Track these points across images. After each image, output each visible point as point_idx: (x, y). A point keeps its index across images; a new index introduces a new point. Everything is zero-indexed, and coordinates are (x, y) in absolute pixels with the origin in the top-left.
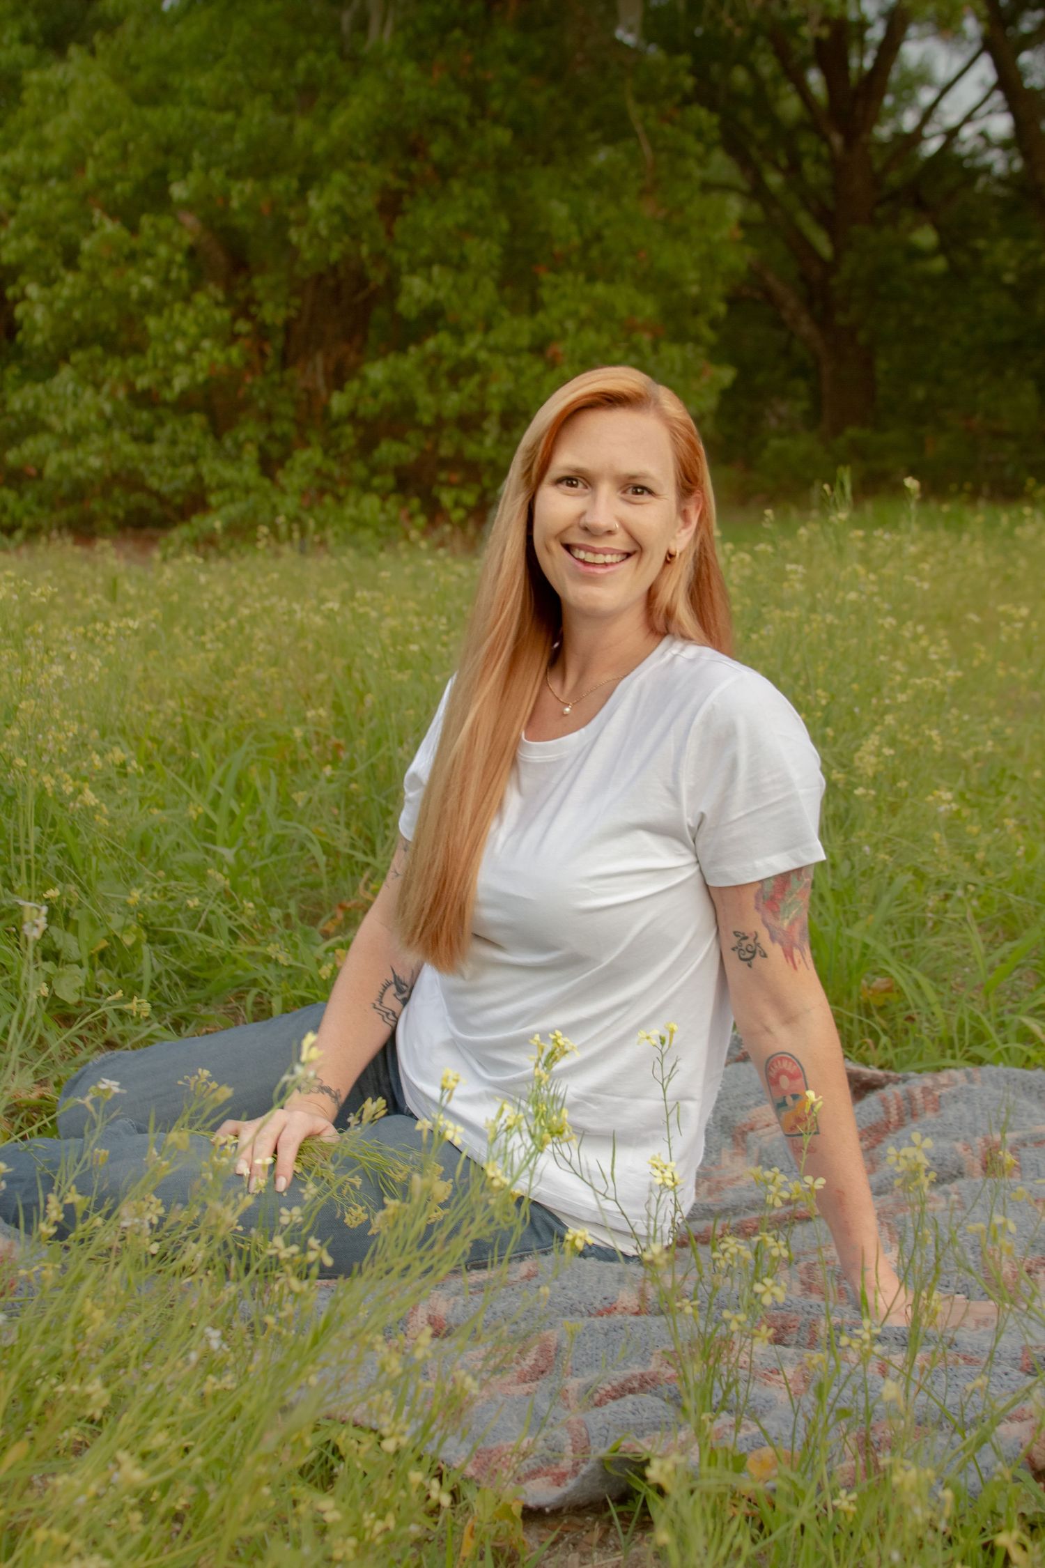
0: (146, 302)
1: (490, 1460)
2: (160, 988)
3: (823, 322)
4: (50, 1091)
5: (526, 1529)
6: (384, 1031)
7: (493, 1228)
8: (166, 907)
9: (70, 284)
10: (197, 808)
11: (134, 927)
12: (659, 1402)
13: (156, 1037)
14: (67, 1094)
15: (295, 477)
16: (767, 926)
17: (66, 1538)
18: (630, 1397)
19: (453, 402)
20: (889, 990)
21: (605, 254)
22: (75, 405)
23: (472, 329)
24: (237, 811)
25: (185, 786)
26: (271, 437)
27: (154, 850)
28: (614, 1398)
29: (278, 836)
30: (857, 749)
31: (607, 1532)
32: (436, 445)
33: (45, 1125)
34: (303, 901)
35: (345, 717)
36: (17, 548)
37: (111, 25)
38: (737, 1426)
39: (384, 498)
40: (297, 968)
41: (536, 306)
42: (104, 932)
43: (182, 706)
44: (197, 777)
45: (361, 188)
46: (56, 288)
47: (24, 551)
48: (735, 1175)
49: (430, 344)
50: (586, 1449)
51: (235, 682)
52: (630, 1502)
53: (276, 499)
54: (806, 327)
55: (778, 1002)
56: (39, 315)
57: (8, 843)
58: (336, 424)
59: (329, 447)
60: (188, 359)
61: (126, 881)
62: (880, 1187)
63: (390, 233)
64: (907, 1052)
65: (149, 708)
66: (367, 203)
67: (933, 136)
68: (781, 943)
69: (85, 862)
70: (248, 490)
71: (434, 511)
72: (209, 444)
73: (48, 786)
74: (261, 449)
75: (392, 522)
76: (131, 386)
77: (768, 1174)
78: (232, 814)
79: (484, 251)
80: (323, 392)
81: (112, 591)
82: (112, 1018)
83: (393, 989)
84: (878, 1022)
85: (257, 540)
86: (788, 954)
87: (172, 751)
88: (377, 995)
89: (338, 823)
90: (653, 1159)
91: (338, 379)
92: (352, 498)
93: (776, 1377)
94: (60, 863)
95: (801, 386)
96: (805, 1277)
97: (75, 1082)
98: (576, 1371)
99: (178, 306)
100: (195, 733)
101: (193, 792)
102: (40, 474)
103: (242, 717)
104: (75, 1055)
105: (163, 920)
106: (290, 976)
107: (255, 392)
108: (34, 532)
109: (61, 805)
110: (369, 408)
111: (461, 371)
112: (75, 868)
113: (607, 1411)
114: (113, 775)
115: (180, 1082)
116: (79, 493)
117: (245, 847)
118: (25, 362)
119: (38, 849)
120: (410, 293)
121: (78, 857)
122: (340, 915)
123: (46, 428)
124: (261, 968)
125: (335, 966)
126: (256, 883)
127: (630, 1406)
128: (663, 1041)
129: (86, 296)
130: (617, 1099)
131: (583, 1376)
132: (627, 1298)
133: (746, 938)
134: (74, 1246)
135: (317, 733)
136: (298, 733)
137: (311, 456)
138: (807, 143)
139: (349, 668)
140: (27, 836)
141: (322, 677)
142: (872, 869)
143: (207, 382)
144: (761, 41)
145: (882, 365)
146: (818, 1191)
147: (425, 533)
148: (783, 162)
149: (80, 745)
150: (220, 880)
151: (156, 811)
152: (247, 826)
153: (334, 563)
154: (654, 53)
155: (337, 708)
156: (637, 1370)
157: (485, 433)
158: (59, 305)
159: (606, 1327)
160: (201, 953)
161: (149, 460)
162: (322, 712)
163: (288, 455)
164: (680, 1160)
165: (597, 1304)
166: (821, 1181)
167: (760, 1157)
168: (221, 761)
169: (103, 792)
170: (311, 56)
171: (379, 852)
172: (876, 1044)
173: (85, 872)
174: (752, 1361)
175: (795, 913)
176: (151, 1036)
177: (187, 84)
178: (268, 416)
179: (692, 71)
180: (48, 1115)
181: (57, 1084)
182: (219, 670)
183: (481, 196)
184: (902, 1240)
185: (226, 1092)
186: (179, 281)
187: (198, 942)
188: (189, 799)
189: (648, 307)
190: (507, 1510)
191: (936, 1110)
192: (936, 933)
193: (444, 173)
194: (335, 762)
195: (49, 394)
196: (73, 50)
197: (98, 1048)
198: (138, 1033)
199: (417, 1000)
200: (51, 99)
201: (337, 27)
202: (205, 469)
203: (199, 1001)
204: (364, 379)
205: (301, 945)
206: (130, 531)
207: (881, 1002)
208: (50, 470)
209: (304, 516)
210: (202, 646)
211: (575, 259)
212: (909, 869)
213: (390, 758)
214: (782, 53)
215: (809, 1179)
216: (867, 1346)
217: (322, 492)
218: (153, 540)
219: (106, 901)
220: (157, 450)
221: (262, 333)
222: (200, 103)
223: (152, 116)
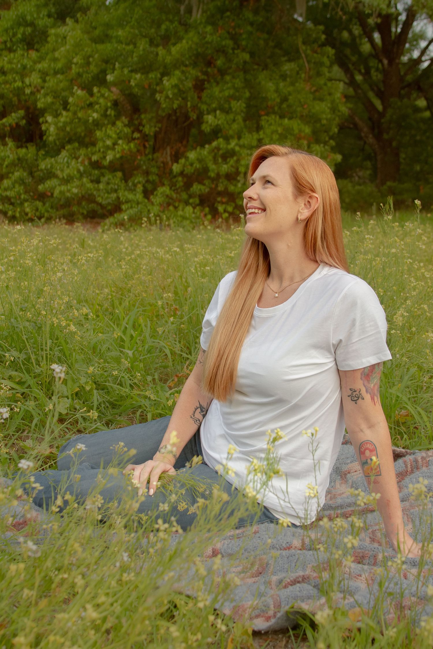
0: (97, 124)
1: (239, 610)
2: (101, 408)
3: (378, 137)
4: (54, 450)
5: (254, 639)
6: (195, 428)
7: (248, 513)
8: (104, 374)
9: (65, 116)
10: (118, 333)
11: (90, 382)
12: (310, 587)
13: (99, 429)
14: (62, 452)
15: (158, 199)
16: (365, 386)
17: (62, 640)
18: (298, 585)
19: (225, 168)
20: (407, 415)
21: (289, 106)
22: (68, 167)
23: (232, 137)
24: (134, 335)
25: (112, 324)
26: (148, 181)
27: (99, 351)
28: (291, 585)
29: (151, 346)
30: (395, 314)
31: (287, 642)
32: (217, 186)
33: (52, 464)
34: (161, 373)
35: (179, 297)
36: (43, 225)
37: (85, 10)
38: (344, 598)
39: (194, 208)
40: (158, 401)
41: (259, 128)
42: (77, 384)
43: (111, 291)
44: (117, 321)
45: (187, 78)
46: (60, 118)
47: (46, 226)
48: (342, 492)
49: (215, 144)
50: (279, 606)
51: (134, 282)
52: (298, 630)
53: (150, 207)
54: (371, 140)
55: (367, 419)
56: (52, 129)
57: (38, 346)
58: (175, 177)
59: (172, 186)
60: (113, 149)
61: (88, 363)
62: (403, 499)
63: (200, 98)
64: (415, 442)
65: (97, 291)
66: (189, 84)
67: (426, 60)
68: (370, 394)
69: (71, 355)
70: (138, 203)
71: (215, 214)
72: (123, 185)
73: (55, 322)
74: (144, 186)
75: (198, 218)
76: (90, 159)
77: (357, 492)
78: (132, 337)
79: (238, 106)
80: (170, 163)
81: (82, 244)
82: (81, 420)
83: (199, 410)
84: (403, 429)
85: (142, 224)
86: (373, 399)
87: (107, 310)
88: (192, 412)
89: (176, 341)
90: (309, 484)
91: (176, 158)
92: (180, 208)
93: (360, 578)
94: (60, 355)
95: (368, 164)
96: (371, 536)
97: (65, 447)
98: (274, 573)
99: (109, 126)
100: (117, 302)
101: (115, 327)
102: (52, 194)
103: (136, 296)
104: (65, 436)
105: (102, 380)
106: (155, 404)
107: (142, 163)
108: (49, 219)
109: (61, 331)
110: (189, 170)
111: (227, 156)
112: (66, 357)
113: (288, 591)
114: (83, 319)
115: (111, 448)
116: (68, 203)
117: (137, 350)
118: (47, 149)
119: (51, 349)
120: (207, 122)
121: (67, 353)
122: (176, 380)
123: (55, 176)
124: (143, 401)
125: (174, 400)
126: (141, 365)
127: (298, 589)
128: (312, 435)
129: (71, 122)
130: (295, 459)
131: (278, 575)
132: (297, 543)
133: (355, 391)
134: (66, 516)
135: (167, 303)
136: (160, 303)
137: (165, 190)
138: (373, 63)
139: (181, 277)
140: (46, 344)
141: (169, 280)
142: (401, 364)
143: (121, 157)
144: (354, 20)
145: (403, 155)
146: (377, 500)
147: (211, 222)
148: (363, 71)
149: (69, 306)
150: (126, 363)
151: (100, 335)
152: (138, 341)
153: (174, 233)
154: (310, 24)
155: (176, 293)
156: (301, 573)
157: (239, 181)
158: (61, 124)
159: (288, 555)
160: (118, 394)
161: (98, 190)
162: (170, 294)
163: (155, 189)
164: (320, 485)
165: (284, 545)
166: (379, 495)
167: (352, 484)
168: (127, 315)
169: (77, 326)
170: (167, 23)
171: (193, 354)
172: (402, 438)
173: (70, 359)
174: (350, 571)
175: (375, 382)
176: (96, 428)
177: (115, 34)
178: (147, 173)
179: (324, 32)
180: (53, 460)
181: (57, 447)
182: (128, 276)
183: (238, 83)
184: (413, 522)
185: (133, 452)
186: (110, 115)
187: (117, 389)
188: (114, 330)
189: (307, 130)
190: (246, 632)
191: (427, 467)
192: (427, 392)
193: (222, 73)
194: (175, 315)
195: (56, 162)
196: (68, 20)
197: (74, 433)
198: (91, 427)
199: (209, 416)
200: (60, 40)
201: (179, 11)
202: (120, 195)
203: (117, 414)
204: (187, 158)
205: (160, 391)
206: (89, 219)
207: (403, 421)
208: (56, 193)
209: (161, 214)
210: (120, 267)
211: (276, 108)
212: (416, 365)
213: (198, 314)
214: (363, 24)
215: (373, 494)
216: (399, 566)
217: (169, 204)
218: (98, 224)
219: (79, 371)
220: (101, 186)
221: (145, 137)
222: (120, 42)
223: (100, 47)
